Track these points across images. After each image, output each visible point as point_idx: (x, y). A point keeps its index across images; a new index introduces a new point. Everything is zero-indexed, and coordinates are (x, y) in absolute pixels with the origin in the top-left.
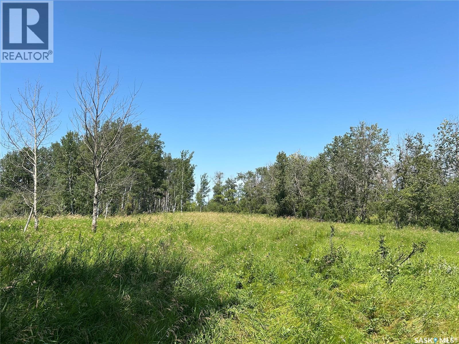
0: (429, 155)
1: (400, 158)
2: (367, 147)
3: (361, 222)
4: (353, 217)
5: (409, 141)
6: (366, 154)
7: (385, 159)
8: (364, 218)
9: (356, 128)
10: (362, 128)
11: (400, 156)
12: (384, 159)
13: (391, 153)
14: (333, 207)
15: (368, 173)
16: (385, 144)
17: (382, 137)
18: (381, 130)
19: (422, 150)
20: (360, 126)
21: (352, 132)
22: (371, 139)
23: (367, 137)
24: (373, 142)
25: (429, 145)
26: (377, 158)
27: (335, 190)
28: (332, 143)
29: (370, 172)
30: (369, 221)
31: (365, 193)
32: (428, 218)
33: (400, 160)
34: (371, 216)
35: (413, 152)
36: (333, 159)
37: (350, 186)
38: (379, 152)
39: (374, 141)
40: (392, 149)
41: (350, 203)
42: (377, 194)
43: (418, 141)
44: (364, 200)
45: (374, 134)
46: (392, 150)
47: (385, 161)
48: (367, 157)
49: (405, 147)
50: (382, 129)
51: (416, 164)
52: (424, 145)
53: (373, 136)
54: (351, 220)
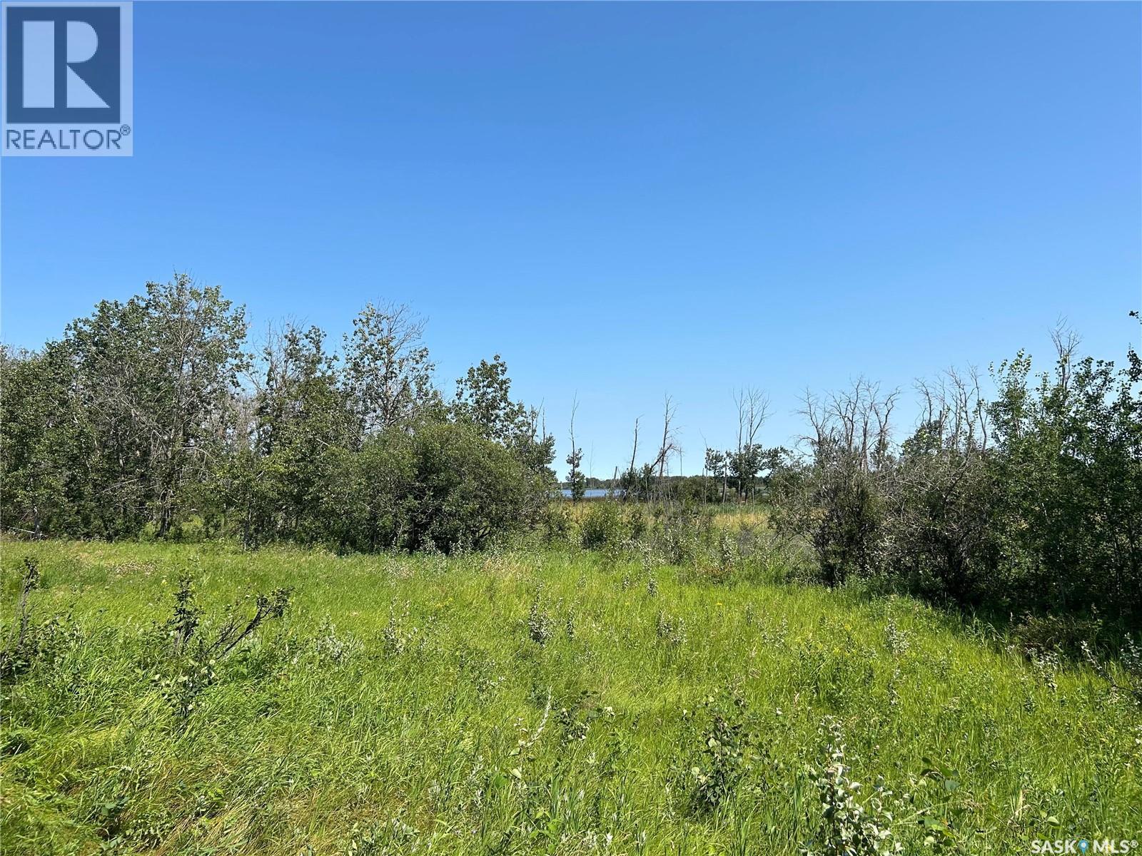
0: (332, 380)
1: (269, 380)
2: (189, 343)
3: (158, 535)
4: (137, 523)
5: (293, 341)
6: (186, 359)
7: (232, 377)
8: (165, 525)
9: (164, 287)
10: (180, 290)
11: (269, 375)
12: (230, 379)
13: (248, 365)
14: (80, 496)
15: (188, 410)
16: (237, 341)
17: (231, 322)
18: (228, 303)
19: (320, 366)
20: (175, 283)
21: (151, 297)
22: (203, 324)
23: (192, 317)
24: (206, 331)
25: (335, 357)
26: (214, 374)
27: (90, 450)
28: (93, 319)
29: (192, 408)
30: (180, 534)
31: (175, 461)
32: (317, 524)
33: (268, 383)
34: (186, 520)
35: (299, 369)
36: (90, 364)
37: (135, 441)
38: (221, 358)
39: (209, 328)
40: (251, 355)
41: (128, 488)
42: (206, 463)
43: (311, 345)
44: (169, 478)
45: (209, 311)
46: (251, 357)
47: (233, 382)
48: (187, 368)
49: (283, 356)
50: (231, 303)
51: (304, 397)
52: (325, 356)
53: (207, 317)
54: (128, 532)
